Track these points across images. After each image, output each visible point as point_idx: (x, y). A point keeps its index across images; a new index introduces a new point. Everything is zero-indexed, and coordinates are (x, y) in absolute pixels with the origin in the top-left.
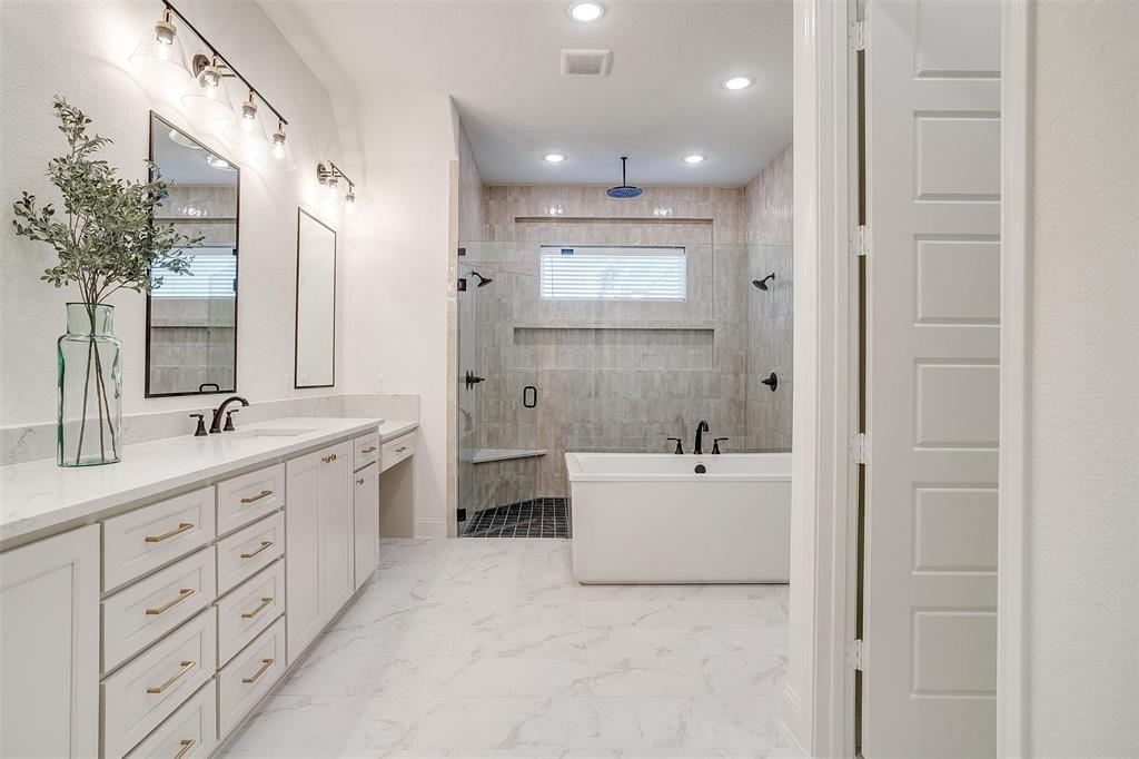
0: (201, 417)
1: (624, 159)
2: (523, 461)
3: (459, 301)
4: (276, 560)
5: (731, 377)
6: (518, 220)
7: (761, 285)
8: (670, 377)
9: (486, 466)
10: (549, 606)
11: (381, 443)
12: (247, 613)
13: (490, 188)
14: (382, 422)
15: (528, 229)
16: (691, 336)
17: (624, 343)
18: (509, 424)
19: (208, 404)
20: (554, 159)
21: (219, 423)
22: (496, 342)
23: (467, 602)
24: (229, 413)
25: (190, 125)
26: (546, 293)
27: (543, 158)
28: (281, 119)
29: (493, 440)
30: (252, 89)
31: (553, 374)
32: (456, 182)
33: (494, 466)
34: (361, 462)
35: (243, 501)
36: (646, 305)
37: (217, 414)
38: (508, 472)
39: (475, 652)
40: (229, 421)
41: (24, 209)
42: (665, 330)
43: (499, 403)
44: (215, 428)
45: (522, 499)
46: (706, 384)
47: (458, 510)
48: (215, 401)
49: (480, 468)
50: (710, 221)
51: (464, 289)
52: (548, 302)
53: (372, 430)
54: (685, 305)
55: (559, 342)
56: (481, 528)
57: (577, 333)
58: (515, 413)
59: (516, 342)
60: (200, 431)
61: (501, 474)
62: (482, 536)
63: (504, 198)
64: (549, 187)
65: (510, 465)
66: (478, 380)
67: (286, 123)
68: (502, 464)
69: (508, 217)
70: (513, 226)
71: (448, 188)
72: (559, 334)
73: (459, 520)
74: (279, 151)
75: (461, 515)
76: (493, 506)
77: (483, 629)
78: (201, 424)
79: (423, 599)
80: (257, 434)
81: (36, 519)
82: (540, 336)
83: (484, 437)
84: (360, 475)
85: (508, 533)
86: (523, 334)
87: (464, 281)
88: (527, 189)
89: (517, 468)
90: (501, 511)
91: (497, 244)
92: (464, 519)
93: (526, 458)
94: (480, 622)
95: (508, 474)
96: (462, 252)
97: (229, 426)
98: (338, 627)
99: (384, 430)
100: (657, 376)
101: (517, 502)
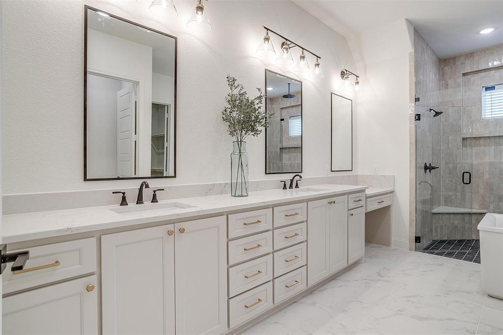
0: (285, 182)
2: (468, 215)
3: (416, 126)
4: (303, 242)
6: (464, 75)
9: (440, 216)
10: (458, 301)
11: (367, 198)
12: (287, 260)
13: (445, 60)
14: (368, 188)
15: (472, 79)
18: (459, 194)
19: (288, 177)
20: (487, 31)
21: (292, 185)
23: (406, 285)
24: (297, 181)
25: (280, 69)
27: (478, 33)
28: (318, 57)
29: (448, 201)
30: (303, 49)
31: (491, 164)
32: (413, 64)
33: (447, 216)
34: (352, 205)
35: (286, 216)
37: (292, 181)
38: (457, 221)
39: (399, 310)
40: (297, 184)
41: (225, 113)
43: (452, 181)
44: (291, 187)
45: (467, 237)
47: (416, 237)
48: (291, 176)
49: (437, 217)
51: (419, 119)
52: (488, 121)
53: (362, 191)
56: (433, 249)
59: (464, 146)
60: (285, 187)
61: (452, 221)
62: (432, 253)
63: (455, 63)
64: (487, 50)
65: (459, 217)
66: (433, 168)
67: (320, 58)
69: (457, 74)
70: (461, 79)
71: (408, 67)
72: (497, 140)
73: (416, 242)
74: (317, 70)
75: (418, 239)
76: (446, 238)
77: (408, 301)
78: (285, 185)
79: (383, 277)
80: (308, 190)
81: (205, 211)
82: (482, 141)
83: (442, 200)
84: (351, 212)
85: (450, 255)
86: (469, 141)
87: (419, 115)
88: (470, 55)
89: (464, 220)
90: (450, 242)
91: (450, 91)
92: (420, 242)
93: (470, 214)
94: (409, 297)
95: (456, 222)
96: (417, 100)
97: (297, 186)
98: (338, 278)
99: (369, 192)
101: (464, 239)
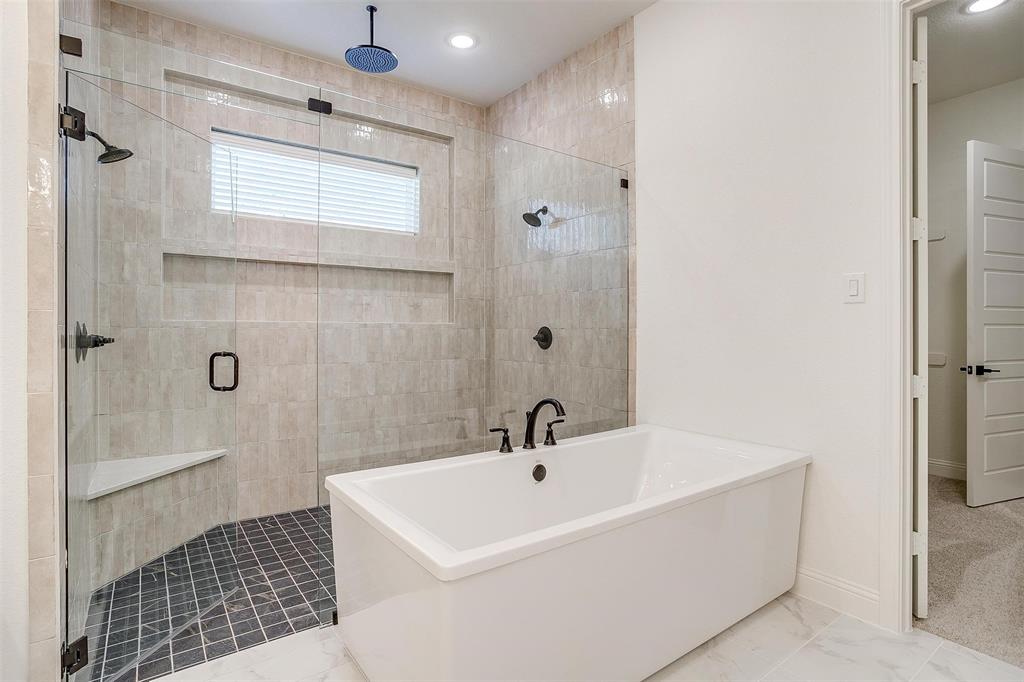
1: (372, 9)
2: (187, 475)
5: (471, 333)
6: (168, 76)
7: (532, 219)
8: (403, 333)
13: (114, 5)
16: (425, 281)
17: (341, 286)
18: (153, 414)
22: (127, 274)
26: (220, 203)
36: (370, 236)
38: (159, 499)
42: (396, 271)
46: (444, 342)
49: (103, 507)
50: (448, 140)
52: (224, 219)
54: (419, 242)
55: (244, 280)
57: (273, 269)
58: (166, 396)
59: (168, 277)
61: (147, 507)
66: (98, 342)
68: (147, 489)
69: (152, 71)
76: (129, 568)
82: (210, 269)
83: (101, 442)
86: (180, 264)
89: (175, 489)
93: (191, 468)
95: (159, 503)
100: (387, 332)
